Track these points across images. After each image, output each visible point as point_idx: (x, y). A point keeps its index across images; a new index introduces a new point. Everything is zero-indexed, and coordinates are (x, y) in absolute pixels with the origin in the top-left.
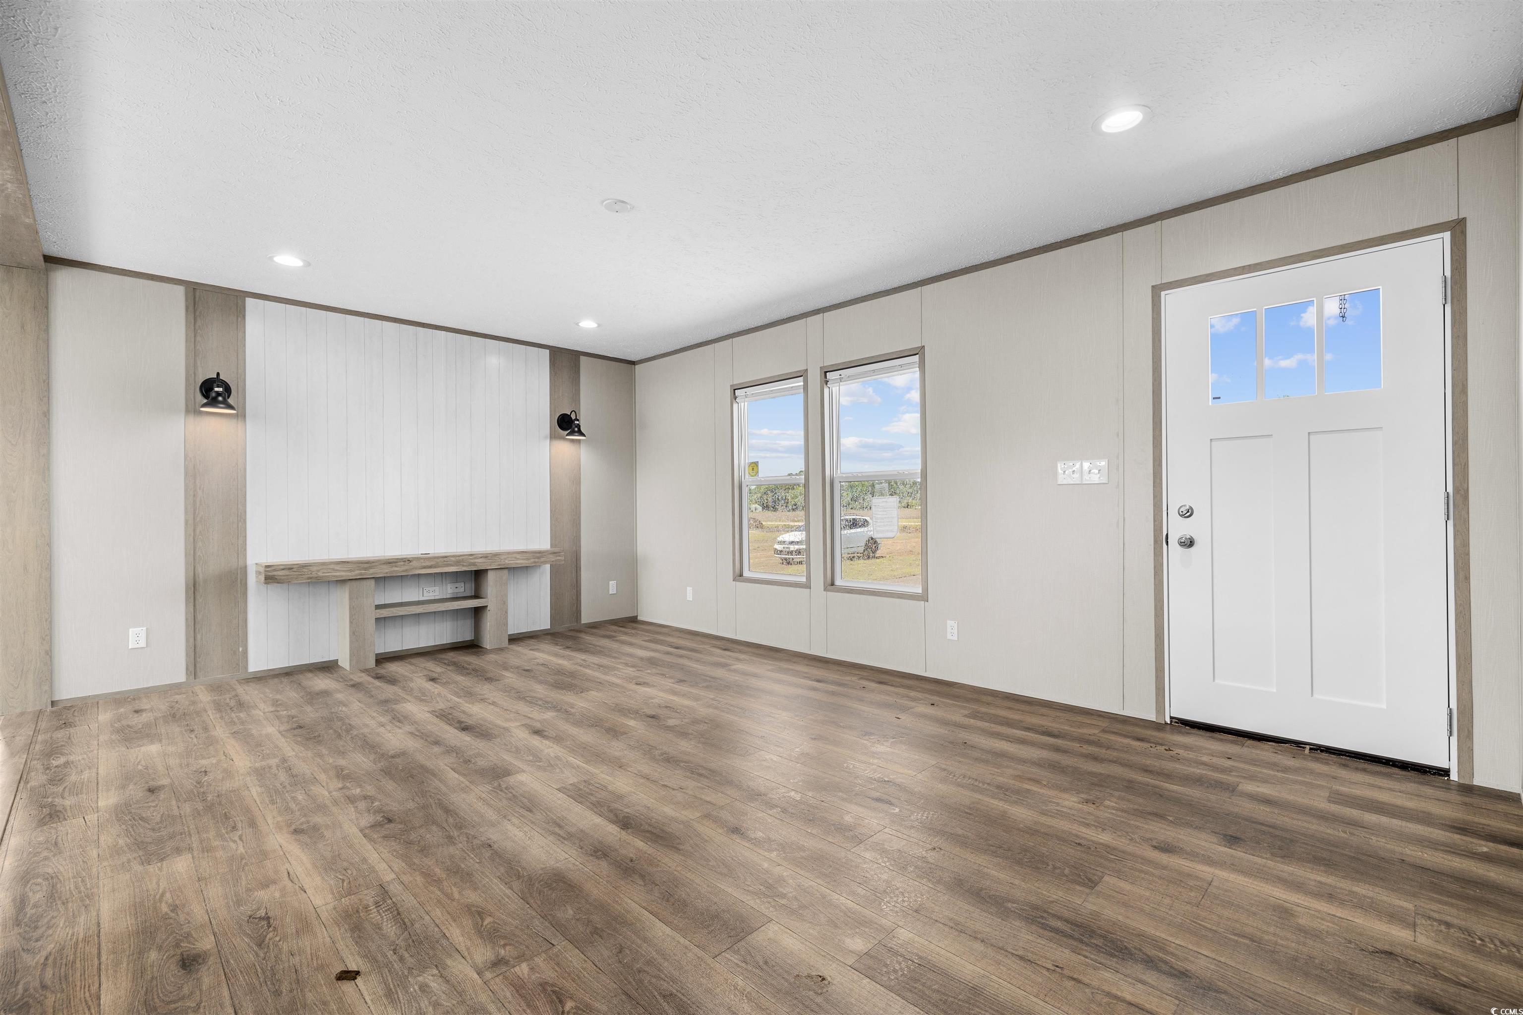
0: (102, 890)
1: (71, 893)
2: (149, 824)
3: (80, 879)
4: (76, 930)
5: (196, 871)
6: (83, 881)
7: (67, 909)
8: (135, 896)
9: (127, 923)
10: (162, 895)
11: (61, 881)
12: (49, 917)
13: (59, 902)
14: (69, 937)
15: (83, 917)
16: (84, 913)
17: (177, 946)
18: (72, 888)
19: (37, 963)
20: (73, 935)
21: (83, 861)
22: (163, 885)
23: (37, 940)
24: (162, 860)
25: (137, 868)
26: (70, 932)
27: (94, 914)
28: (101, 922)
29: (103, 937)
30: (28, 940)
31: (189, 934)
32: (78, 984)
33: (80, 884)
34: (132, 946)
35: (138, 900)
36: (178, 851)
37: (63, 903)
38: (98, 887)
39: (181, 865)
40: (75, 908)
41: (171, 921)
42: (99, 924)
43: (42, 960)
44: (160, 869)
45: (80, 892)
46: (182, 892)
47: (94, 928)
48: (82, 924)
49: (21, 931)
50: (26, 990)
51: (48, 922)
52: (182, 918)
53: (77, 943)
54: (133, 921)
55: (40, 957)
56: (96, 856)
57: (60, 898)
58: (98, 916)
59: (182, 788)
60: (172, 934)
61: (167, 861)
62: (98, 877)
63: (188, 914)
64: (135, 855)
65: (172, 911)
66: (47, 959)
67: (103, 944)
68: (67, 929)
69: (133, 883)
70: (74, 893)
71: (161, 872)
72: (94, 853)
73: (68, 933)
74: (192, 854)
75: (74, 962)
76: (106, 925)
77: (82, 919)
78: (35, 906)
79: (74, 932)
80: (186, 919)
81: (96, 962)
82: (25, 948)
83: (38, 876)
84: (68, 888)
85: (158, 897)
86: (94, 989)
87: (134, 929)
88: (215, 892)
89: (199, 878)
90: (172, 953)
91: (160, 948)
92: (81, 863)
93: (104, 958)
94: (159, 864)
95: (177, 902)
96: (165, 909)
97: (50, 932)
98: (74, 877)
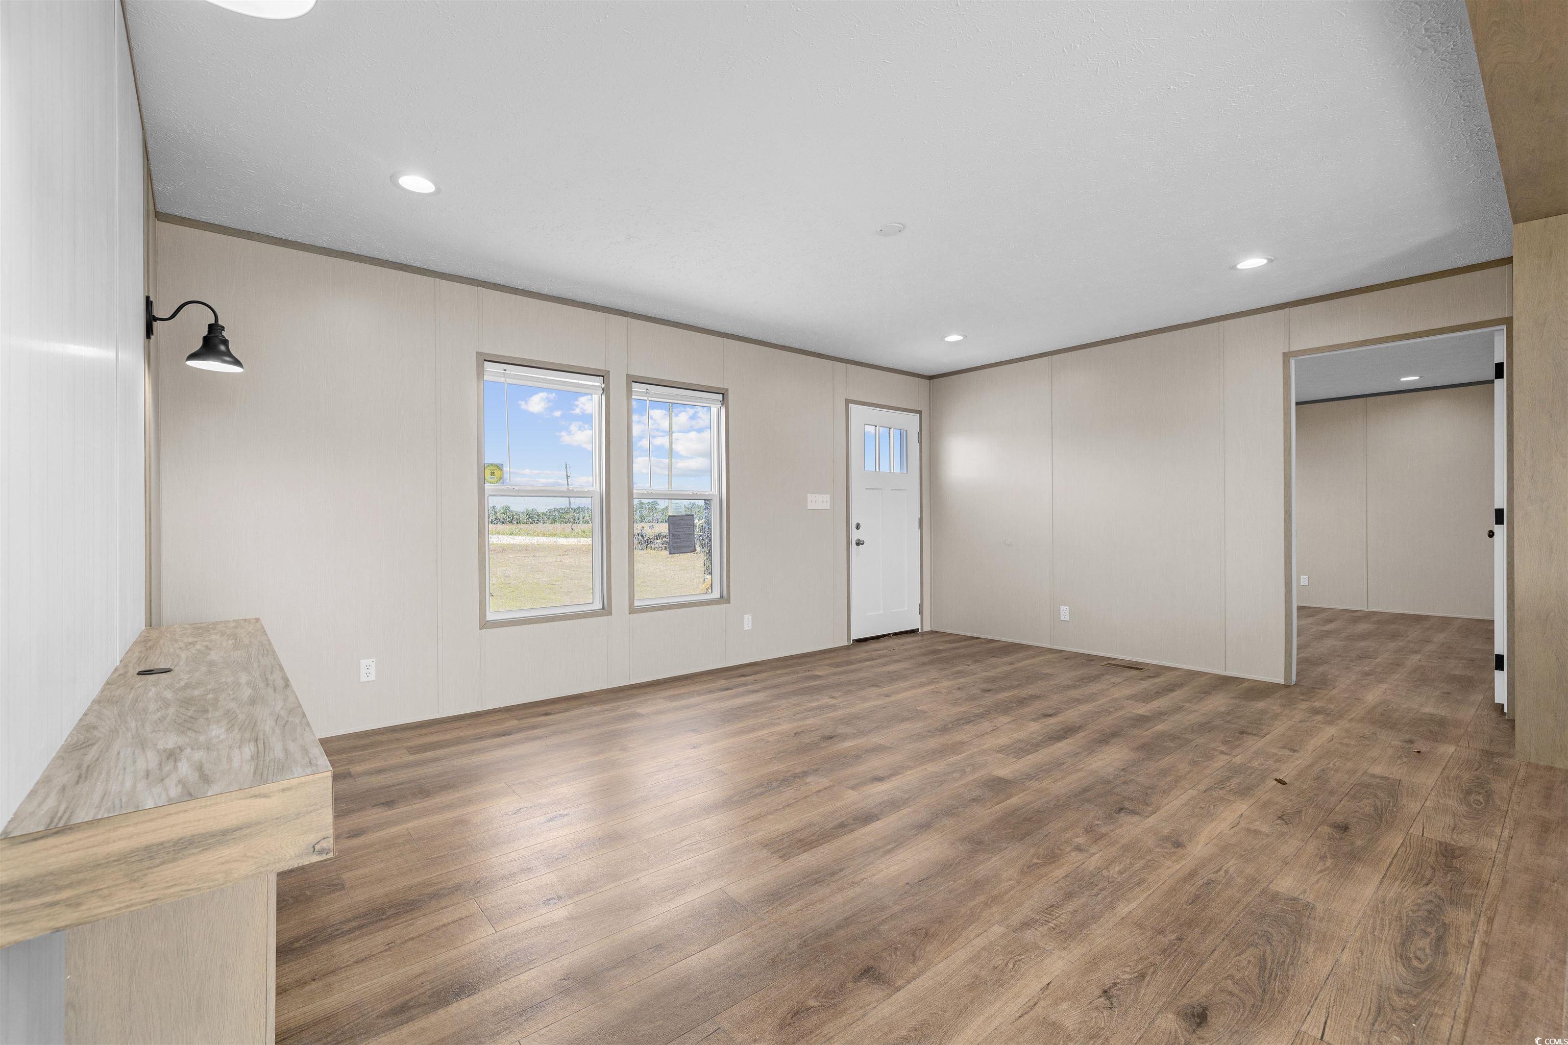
0: (1363, 908)
1: (1390, 924)
2: (1264, 953)
3: (1376, 933)
4: (1399, 889)
5: (1282, 870)
6: (1374, 929)
7: (1400, 912)
8: (1342, 884)
9: (1360, 870)
10: (1321, 871)
11: (1394, 944)
12: (1417, 914)
13: (1404, 922)
14: (1407, 888)
15: (1390, 896)
16: (1388, 898)
17: (1341, 838)
18: (1387, 928)
19: (1435, 885)
20: (1403, 888)
21: (1362, 953)
22: (1314, 878)
23: (1431, 901)
24: (1295, 899)
25: (1320, 908)
26: (1404, 891)
27: (1380, 892)
28: (1378, 883)
29: (1383, 872)
30: (1438, 906)
31: (1329, 839)
32: (1411, 857)
33: (1378, 928)
34: (1368, 854)
35: (1342, 880)
36: (1274, 898)
37: (1401, 919)
38: (1365, 913)
39: (1285, 884)
40: (1393, 907)
41: (1332, 852)
42: (1381, 882)
43: (1430, 885)
44: (1305, 891)
45: (1382, 919)
46: (1308, 864)
47: (1386, 882)
48: (1392, 891)
49: (1443, 917)
50: (1446, 874)
51: (1419, 910)
52: (1325, 849)
53: (1403, 880)
54: (1356, 868)
55: (1430, 888)
56: (1346, 950)
57: (1401, 926)
58: (1378, 888)
59: (1170, 985)
60: (1339, 846)
61: (1293, 894)
62: (1359, 923)
63: (1319, 849)
64: (1311, 922)
65: (1326, 857)
66: (1427, 884)
67: (1385, 868)
68: (1405, 894)
69: (1335, 896)
70: (1387, 921)
71: (1306, 889)
72: (1346, 958)
73: (1406, 891)
74: (1268, 886)
75: (1410, 870)
76: (1377, 879)
77: (1391, 894)
78: (1427, 934)
79: (1401, 889)
80: (1323, 847)
81: (1395, 861)
82: (1441, 901)
83: (1415, 970)
84: (1391, 932)
85: (1327, 872)
86: (1403, 849)
87: (1359, 863)
88: (1287, 849)
89: (1286, 864)
90: (1347, 838)
91: (1352, 844)
92: (1365, 953)
93: (1389, 860)
94: (1301, 897)
95: (1318, 859)
96: (1329, 862)
97: (1419, 901)
98: (1380, 940)
